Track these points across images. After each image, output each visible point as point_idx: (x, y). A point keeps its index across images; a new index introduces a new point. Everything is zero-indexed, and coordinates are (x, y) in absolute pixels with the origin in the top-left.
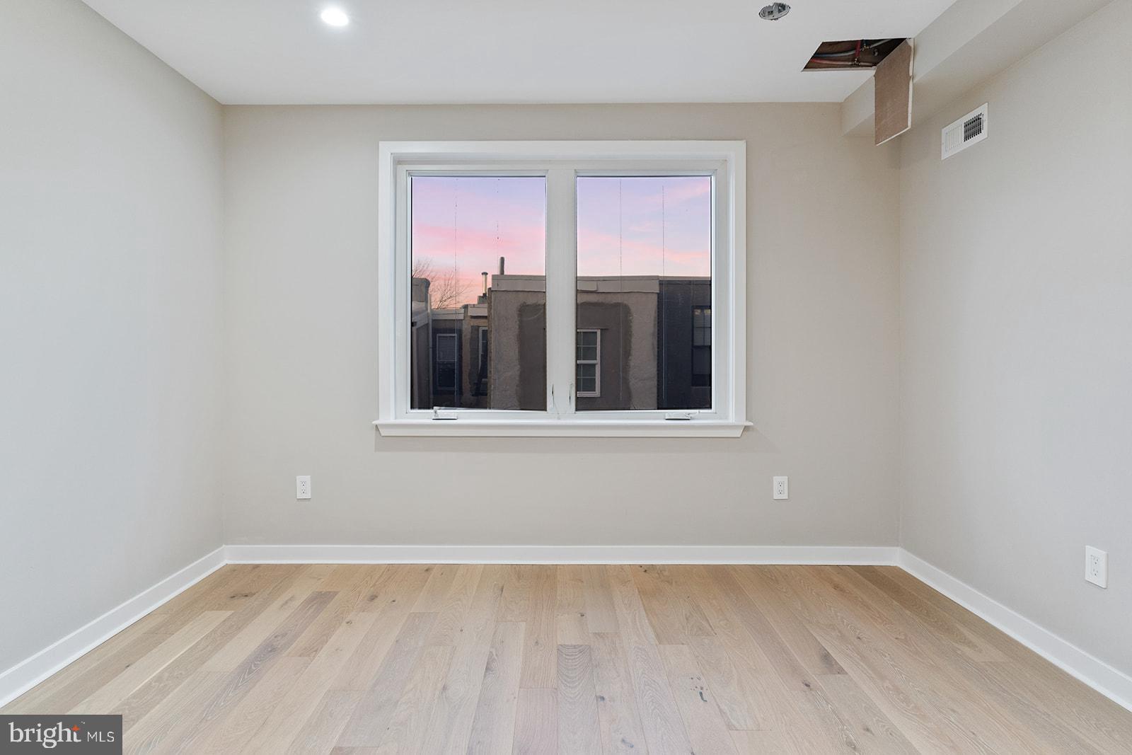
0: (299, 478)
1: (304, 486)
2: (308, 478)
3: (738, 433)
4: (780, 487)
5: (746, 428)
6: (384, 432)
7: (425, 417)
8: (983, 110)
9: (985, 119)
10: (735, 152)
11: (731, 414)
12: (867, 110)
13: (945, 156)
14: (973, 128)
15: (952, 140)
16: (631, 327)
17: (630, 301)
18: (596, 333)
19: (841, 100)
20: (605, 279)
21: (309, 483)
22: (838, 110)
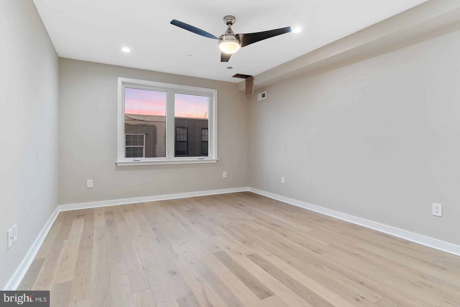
0: (88, 181)
1: (90, 183)
2: (91, 181)
3: (215, 162)
4: (225, 174)
5: (217, 160)
6: (118, 165)
7: (131, 160)
8: (265, 92)
9: (266, 94)
10: (215, 92)
11: (213, 157)
12: (244, 87)
13: (258, 100)
14: (263, 96)
15: (260, 97)
16: (157, 134)
17: (156, 124)
18: (143, 135)
19: (238, 83)
20: (147, 116)
21: (92, 182)
22: (237, 85)
